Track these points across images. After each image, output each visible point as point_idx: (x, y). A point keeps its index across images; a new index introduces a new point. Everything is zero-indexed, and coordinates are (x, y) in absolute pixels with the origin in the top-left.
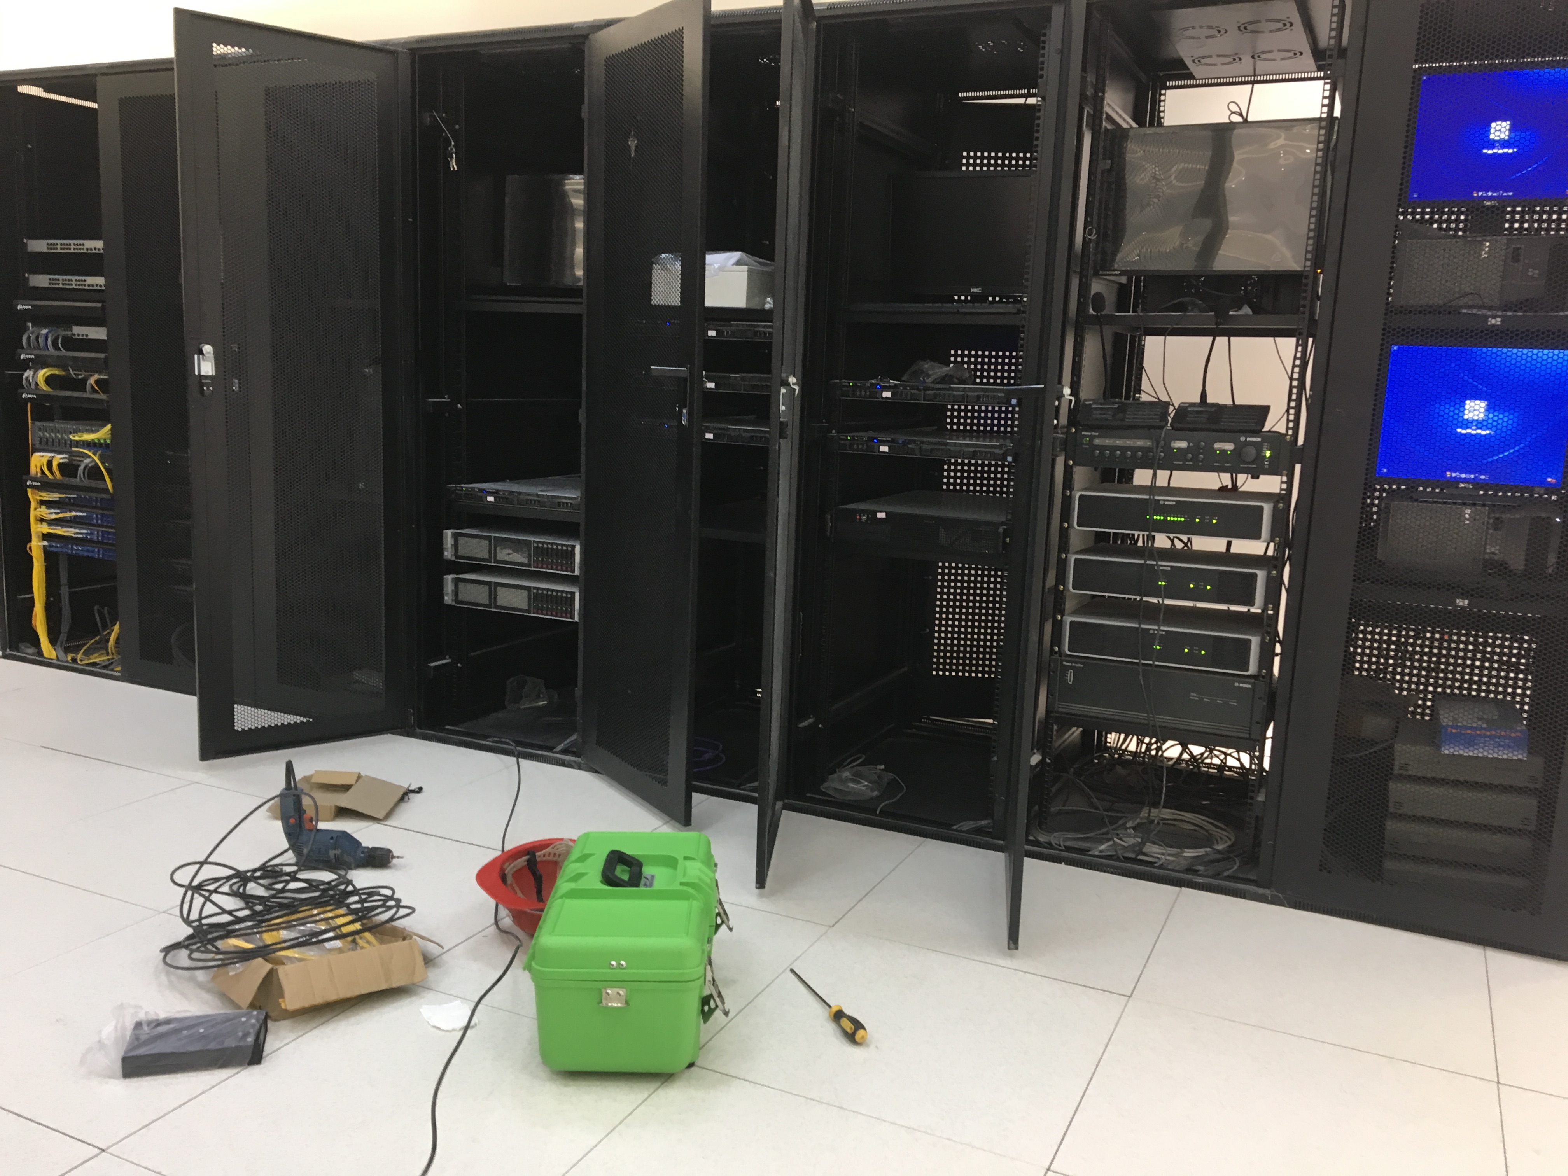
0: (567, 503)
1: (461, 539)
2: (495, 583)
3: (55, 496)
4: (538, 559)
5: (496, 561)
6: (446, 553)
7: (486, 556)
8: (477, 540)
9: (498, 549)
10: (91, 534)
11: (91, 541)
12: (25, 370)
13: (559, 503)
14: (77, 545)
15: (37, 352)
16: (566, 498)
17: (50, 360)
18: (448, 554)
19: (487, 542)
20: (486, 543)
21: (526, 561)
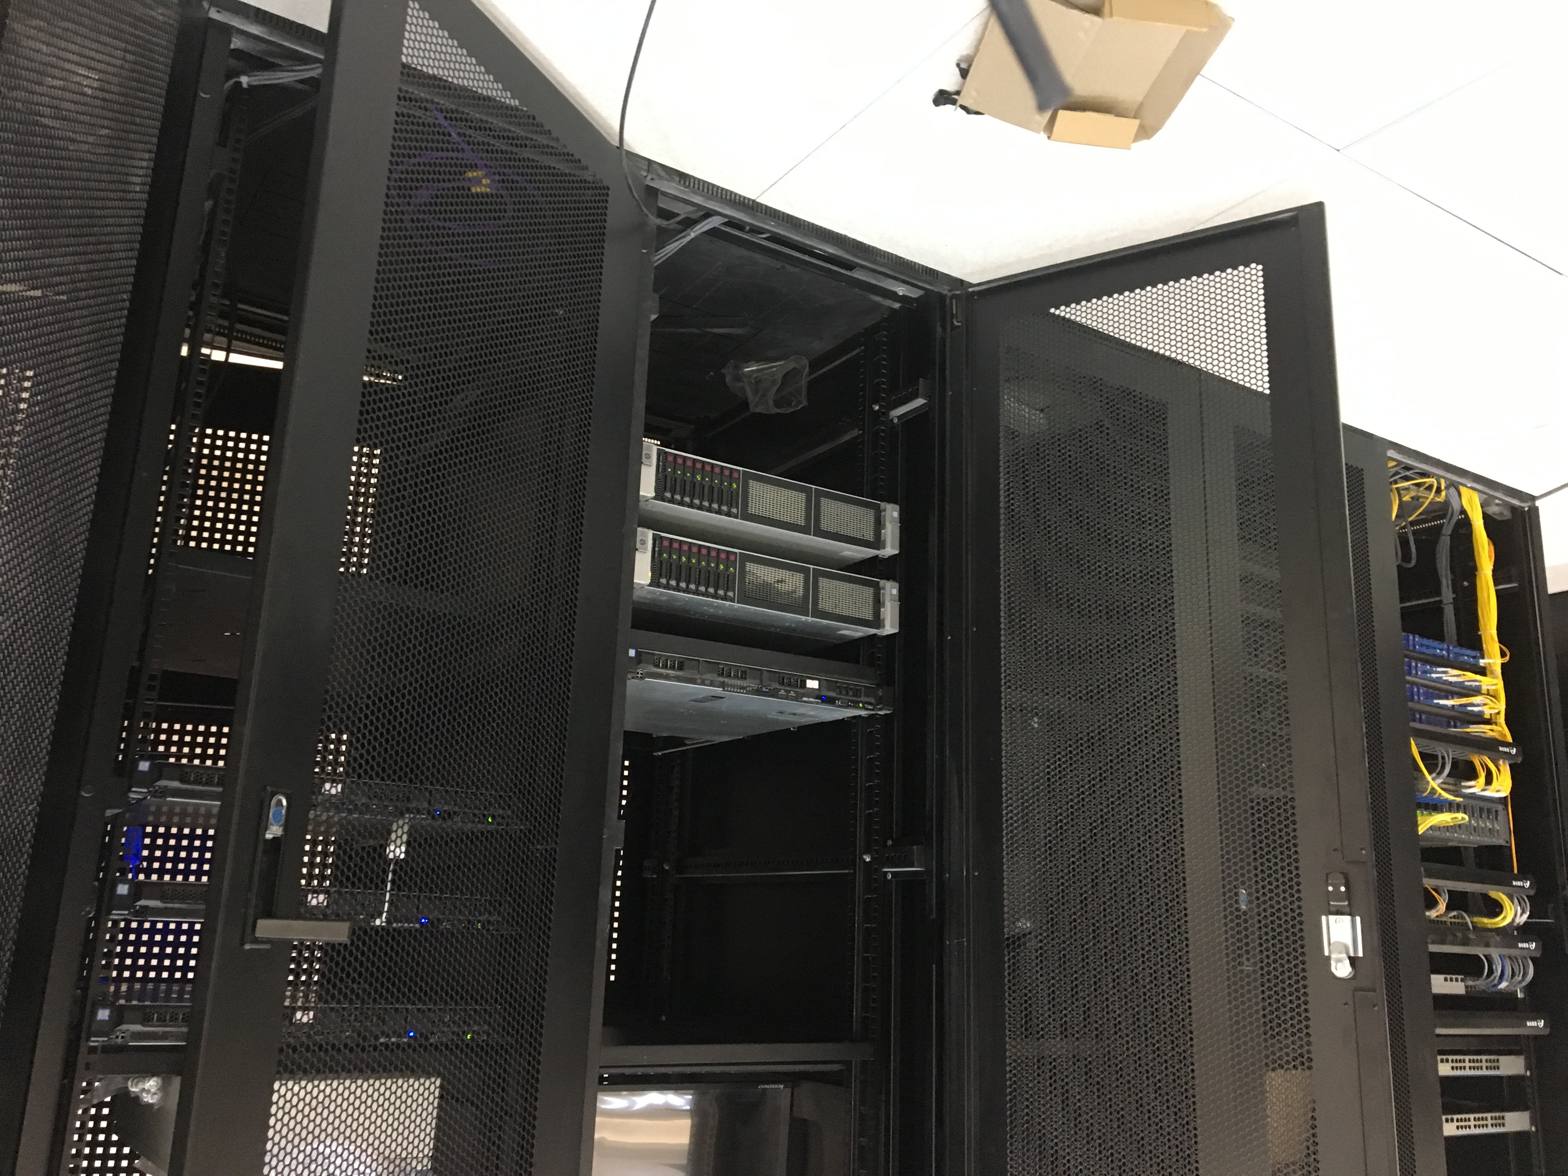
0: (665, 667)
1: (868, 615)
2: (808, 533)
3: (1474, 729)
4: (727, 568)
5: (806, 571)
6: (895, 592)
7: (823, 582)
8: (837, 611)
9: (800, 592)
10: (1425, 672)
11: (1425, 662)
12: (1525, 923)
13: (681, 668)
14: (1443, 656)
15: (1513, 952)
16: (667, 677)
17: (1498, 938)
18: (891, 590)
19: (821, 605)
20: (825, 605)
21: (750, 566)
